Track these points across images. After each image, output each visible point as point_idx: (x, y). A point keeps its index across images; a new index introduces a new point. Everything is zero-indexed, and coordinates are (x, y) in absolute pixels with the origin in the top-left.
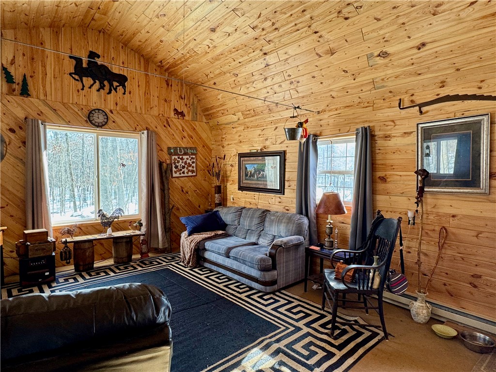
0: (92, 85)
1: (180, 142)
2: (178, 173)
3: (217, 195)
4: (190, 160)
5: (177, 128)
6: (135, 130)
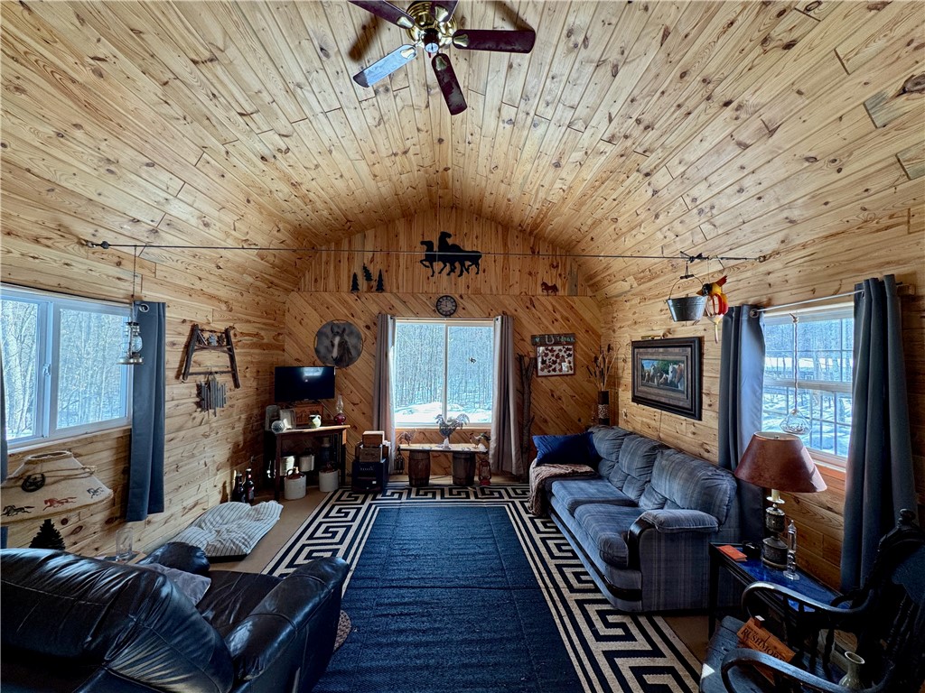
0: (442, 270)
1: (550, 327)
2: (546, 370)
3: (600, 406)
4: (565, 352)
5: (546, 309)
6: (489, 316)
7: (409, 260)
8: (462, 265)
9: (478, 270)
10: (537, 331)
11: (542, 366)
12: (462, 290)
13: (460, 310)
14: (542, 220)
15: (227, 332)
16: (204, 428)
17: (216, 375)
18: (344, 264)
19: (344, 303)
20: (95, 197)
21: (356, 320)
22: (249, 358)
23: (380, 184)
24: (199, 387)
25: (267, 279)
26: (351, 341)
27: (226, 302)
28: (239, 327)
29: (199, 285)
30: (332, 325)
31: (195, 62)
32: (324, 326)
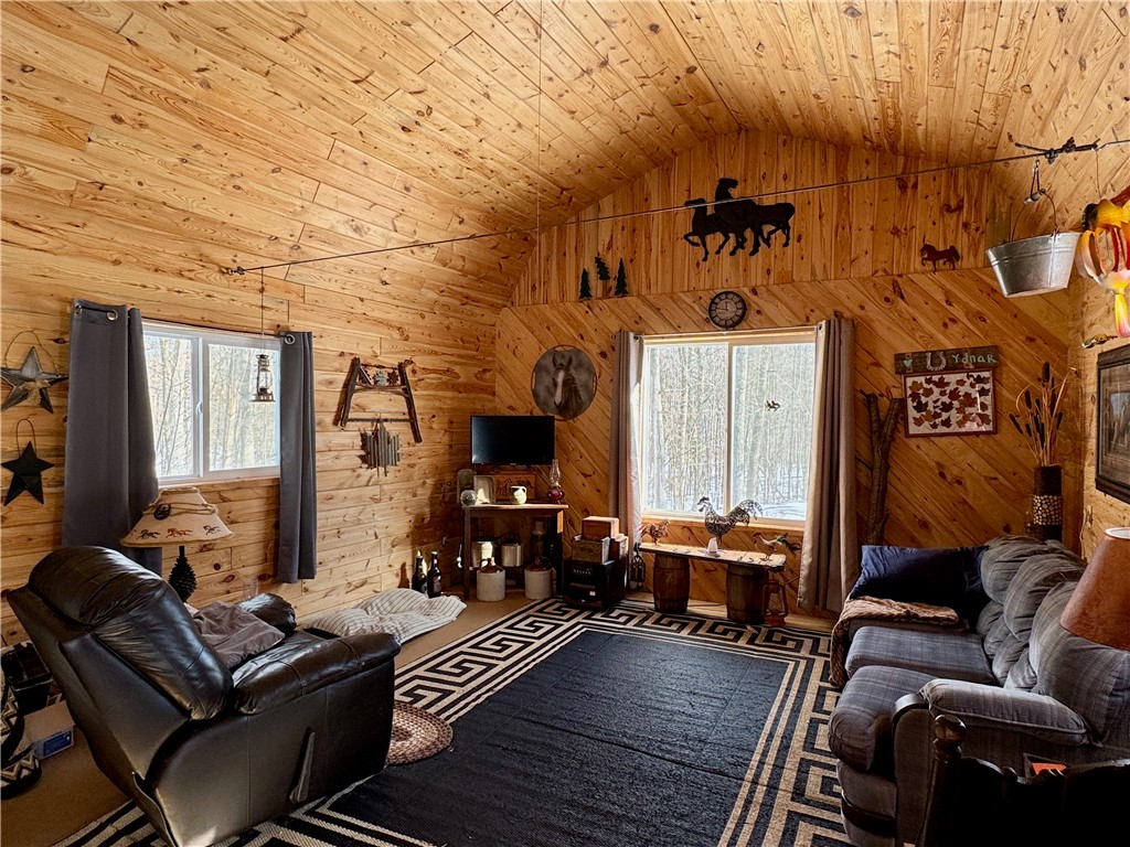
0: (721, 247)
2: (926, 424)
4: (972, 386)
5: (928, 298)
6: (806, 322)
7: (666, 238)
8: (758, 233)
9: (788, 239)
10: (908, 346)
11: (918, 415)
12: (757, 278)
13: (752, 316)
14: (898, 121)
15: (401, 367)
16: (375, 490)
17: (385, 424)
18: (570, 259)
19: (569, 318)
20: (227, 219)
21: (587, 345)
22: (437, 404)
23: (586, 123)
24: (364, 436)
25: (461, 293)
26: (581, 377)
27: (399, 329)
28: (420, 361)
29: (360, 308)
30: (553, 353)
31: (285, 40)
32: (544, 357)
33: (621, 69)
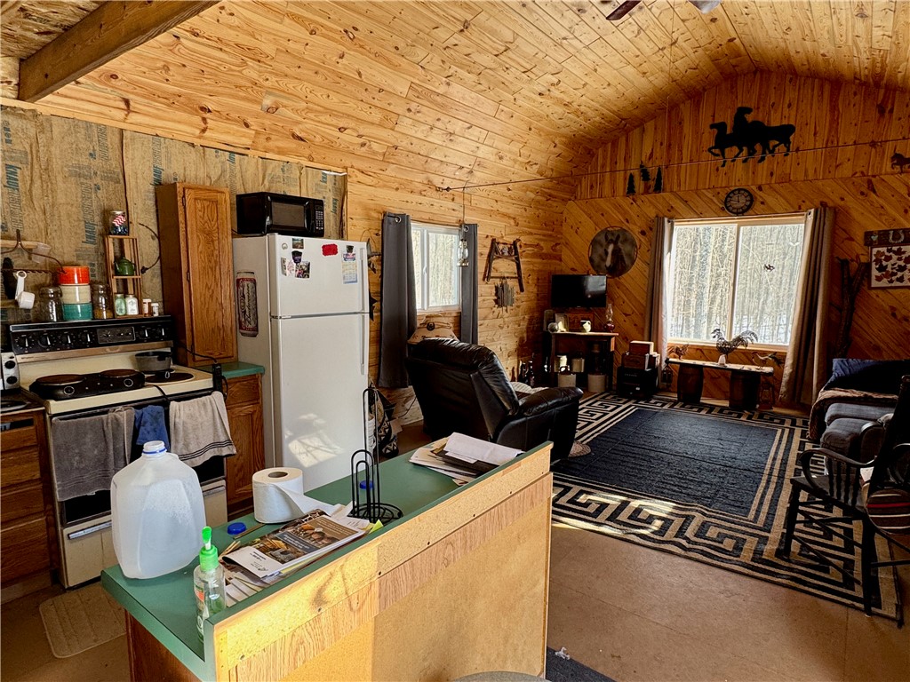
0: (737, 156)
1: (899, 218)
2: (885, 280)
5: (894, 192)
6: (798, 210)
7: (694, 150)
8: (765, 147)
9: (788, 150)
10: (875, 225)
11: (879, 274)
12: (762, 178)
13: (757, 205)
14: (883, 70)
15: (515, 243)
16: (500, 321)
17: (508, 280)
18: (620, 165)
19: (618, 207)
21: (631, 226)
22: (531, 267)
23: (651, 78)
24: (497, 288)
25: (546, 193)
26: (625, 248)
27: (514, 218)
28: (524, 239)
29: (496, 206)
30: (606, 232)
31: (496, 56)
32: (598, 235)
33: (684, 45)
